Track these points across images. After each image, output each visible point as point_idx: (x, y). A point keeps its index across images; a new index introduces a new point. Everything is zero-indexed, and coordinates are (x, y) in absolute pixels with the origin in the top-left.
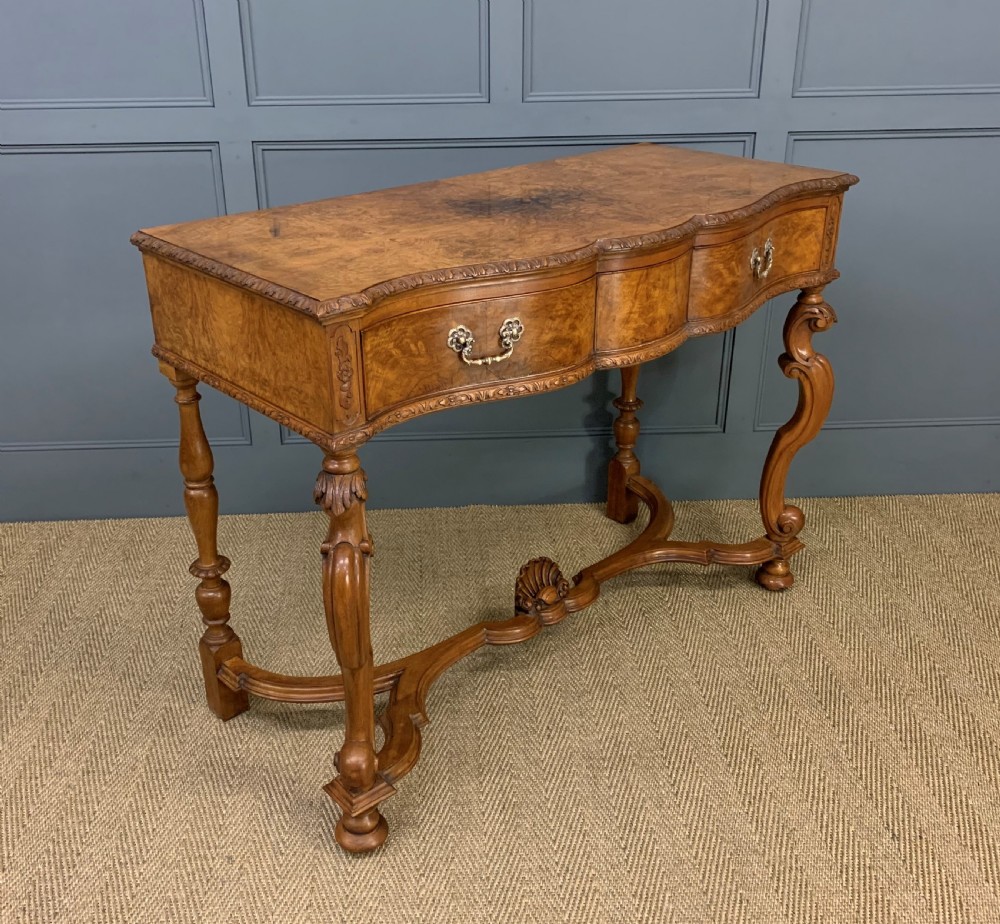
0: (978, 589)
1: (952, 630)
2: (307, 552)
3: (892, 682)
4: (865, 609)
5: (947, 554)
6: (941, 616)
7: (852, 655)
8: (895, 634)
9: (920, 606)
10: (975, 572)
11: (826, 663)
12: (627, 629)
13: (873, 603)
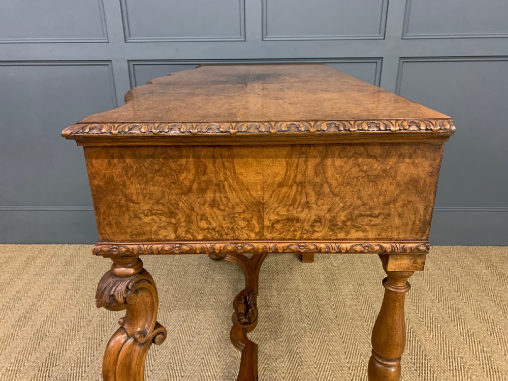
0: (504, 301)
1: (492, 326)
2: (153, 265)
3: (459, 359)
4: (441, 310)
5: (484, 279)
6: (485, 317)
7: (434, 339)
8: (459, 327)
9: (471, 310)
10: (501, 291)
11: (419, 343)
12: (308, 317)
13: (445, 306)
